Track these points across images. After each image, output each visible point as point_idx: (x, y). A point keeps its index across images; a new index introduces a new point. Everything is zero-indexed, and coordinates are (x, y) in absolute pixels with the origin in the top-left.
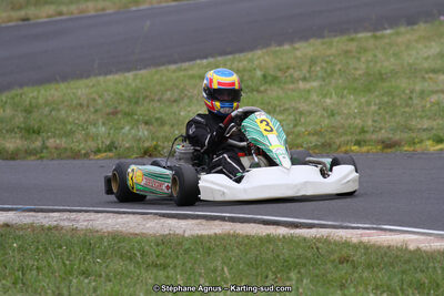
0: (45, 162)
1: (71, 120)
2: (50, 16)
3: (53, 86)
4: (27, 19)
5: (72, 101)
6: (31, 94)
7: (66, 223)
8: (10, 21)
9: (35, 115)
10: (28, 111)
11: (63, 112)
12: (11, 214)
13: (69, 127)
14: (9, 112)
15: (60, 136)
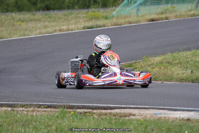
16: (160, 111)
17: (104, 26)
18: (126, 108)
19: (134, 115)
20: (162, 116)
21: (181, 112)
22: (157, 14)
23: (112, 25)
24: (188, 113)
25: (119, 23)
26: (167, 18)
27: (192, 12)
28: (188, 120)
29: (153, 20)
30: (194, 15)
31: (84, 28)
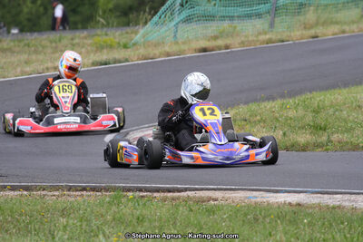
0: (330, 153)
1: (351, 118)
2: (336, 34)
3: (337, 91)
4: (317, 37)
5: (352, 103)
6: (319, 98)
7: (347, 204)
8: (302, 39)
9: (323, 115)
10: (316, 112)
11: (345, 112)
12: (302, 195)
13: (349, 125)
14: (301, 112)
15: (343, 133)
16: (254, 193)
17: (127, 60)
18: (202, 189)
19: (216, 200)
20: (258, 200)
21: (286, 194)
22: (209, 40)
23: (139, 59)
24: (297, 195)
25: (151, 56)
26: (227, 47)
27: (267, 37)
28: (299, 205)
29: (205, 50)
30: (270, 41)
31: (93, 64)
